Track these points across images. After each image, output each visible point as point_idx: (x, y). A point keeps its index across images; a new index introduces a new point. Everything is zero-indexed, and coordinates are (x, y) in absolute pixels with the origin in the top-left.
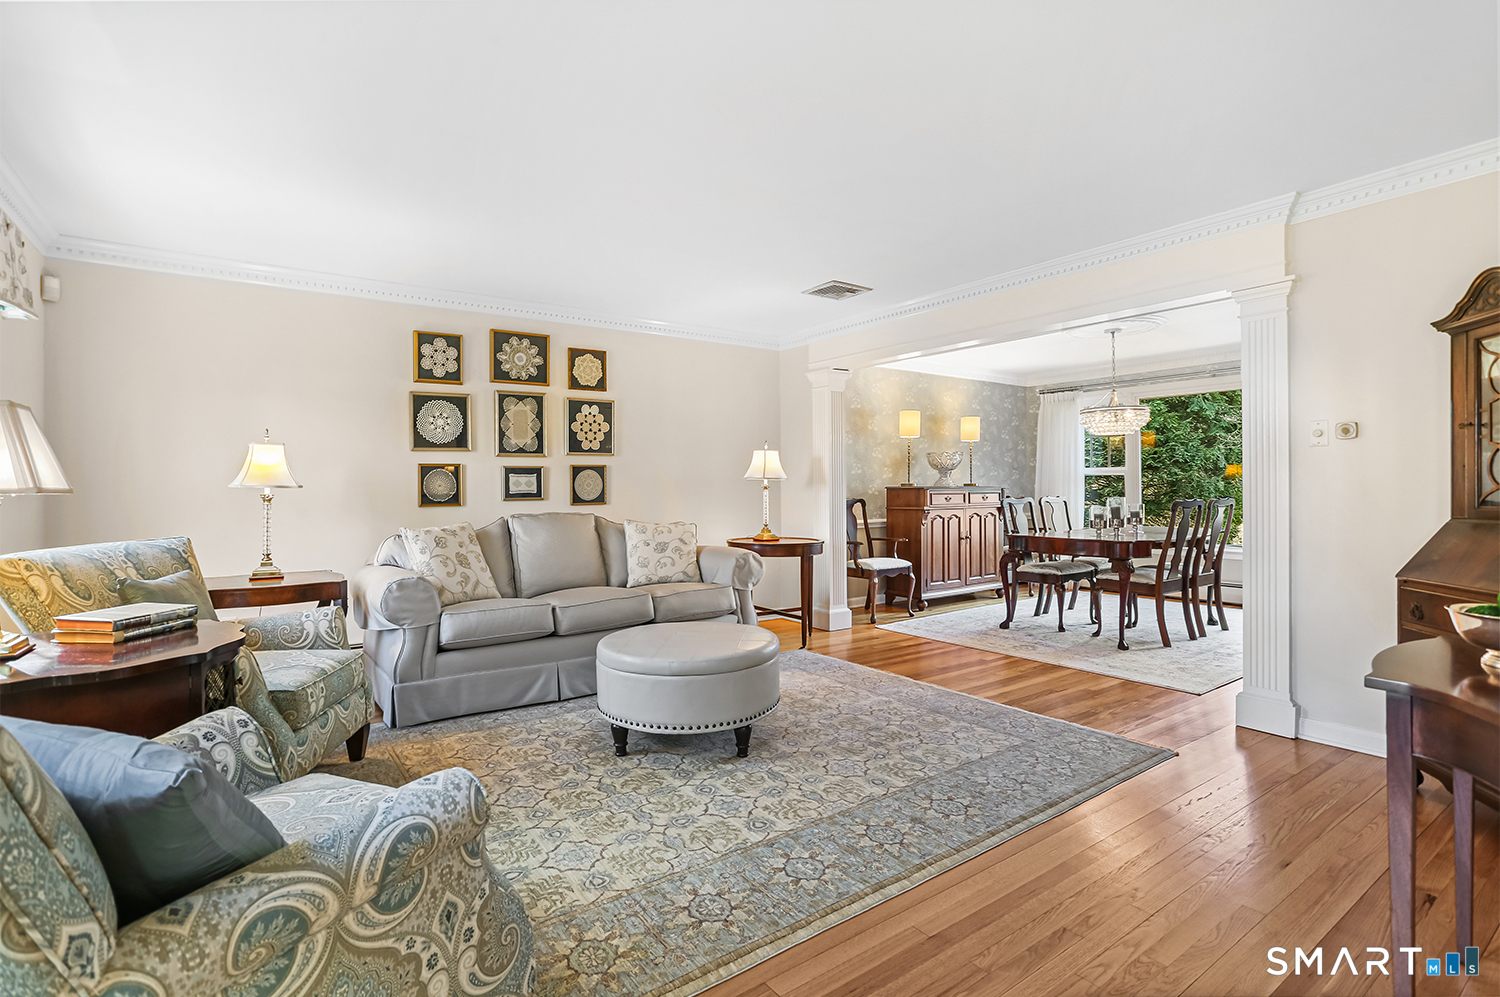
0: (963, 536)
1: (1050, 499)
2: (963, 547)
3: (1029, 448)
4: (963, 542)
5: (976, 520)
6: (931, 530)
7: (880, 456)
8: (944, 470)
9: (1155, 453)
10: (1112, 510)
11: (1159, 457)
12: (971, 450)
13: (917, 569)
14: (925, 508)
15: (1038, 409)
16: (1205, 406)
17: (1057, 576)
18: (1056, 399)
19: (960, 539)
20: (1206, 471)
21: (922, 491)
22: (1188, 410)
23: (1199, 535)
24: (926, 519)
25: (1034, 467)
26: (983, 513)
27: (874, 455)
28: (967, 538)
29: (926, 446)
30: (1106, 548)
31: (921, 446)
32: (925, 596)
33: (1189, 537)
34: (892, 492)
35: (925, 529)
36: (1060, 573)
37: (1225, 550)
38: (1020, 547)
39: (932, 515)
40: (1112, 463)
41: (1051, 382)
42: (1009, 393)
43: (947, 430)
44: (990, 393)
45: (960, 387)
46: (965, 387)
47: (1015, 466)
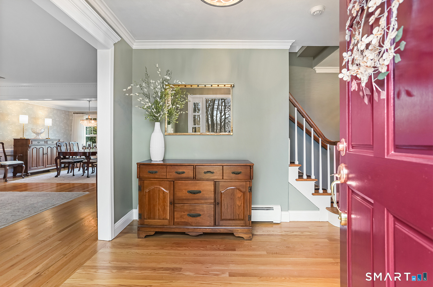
0: (45, 153)
1: (73, 142)
2: (44, 157)
3: (70, 128)
4: (45, 155)
5: (49, 149)
6: (32, 152)
7: (11, 129)
8: (38, 134)
10: (89, 145)
12: (48, 128)
13: (26, 163)
14: (29, 145)
15: (73, 118)
17: (72, 162)
18: (78, 116)
19: (43, 154)
21: (28, 140)
24: (30, 148)
25: (71, 134)
26: (52, 147)
27: (8, 128)
28: (46, 154)
29: (31, 126)
30: (84, 154)
31: (29, 126)
32: (29, 172)
34: (16, 140)
35: (29, 152)
36: (73, 161)
38: (62, 155)
39: (32, 147)
41: (77, 111)
42: (63, 113)
43: (40, 122)
44: (56, 112)
45: (45, 109)
46: (47, 109)
47: (65, 134)
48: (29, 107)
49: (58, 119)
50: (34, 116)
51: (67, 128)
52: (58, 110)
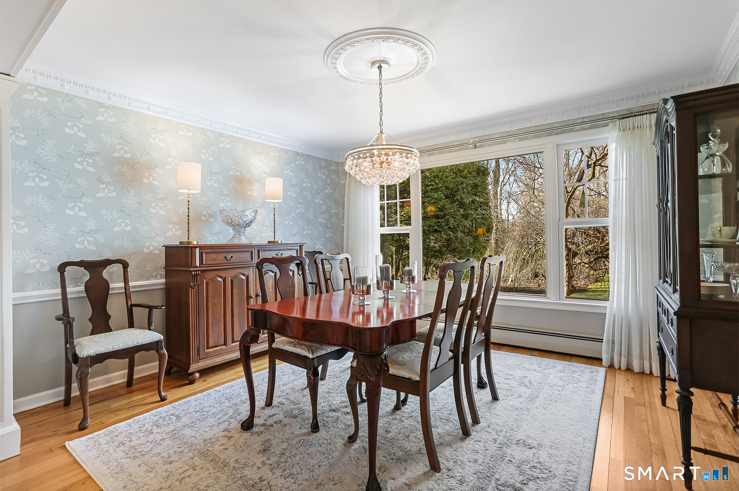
0: (252, 294)
6: (205, 292)
7: (162, 212)
8: (240, 226)
9: (439, 222)
11: (441, 225)
12: (274, 209)
14: (192, 269)
16: (464, 197)
19: (248, 298)
20: (464, 233)
21: (190, 250)
22: (455, 199)
23: (474, 294)
24: (196, 281)
27: (152, 210)
33: (463, 299)
34: (170, 251)
35: (195, 292)
37: (498, 297)
39: (206, 276)
40: (401, 222)
42: (323, 165)
43: (255, 191)
44: (303, 163)
45: (271, 154)
46: (277, 154)
47: (329, 226)
48: (221, 146)
49: (309, 185)
50: (238, 174)
51: (332, 211)
52: (307, 157)
